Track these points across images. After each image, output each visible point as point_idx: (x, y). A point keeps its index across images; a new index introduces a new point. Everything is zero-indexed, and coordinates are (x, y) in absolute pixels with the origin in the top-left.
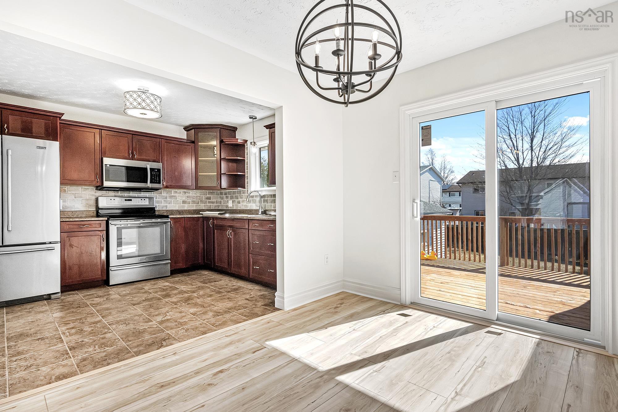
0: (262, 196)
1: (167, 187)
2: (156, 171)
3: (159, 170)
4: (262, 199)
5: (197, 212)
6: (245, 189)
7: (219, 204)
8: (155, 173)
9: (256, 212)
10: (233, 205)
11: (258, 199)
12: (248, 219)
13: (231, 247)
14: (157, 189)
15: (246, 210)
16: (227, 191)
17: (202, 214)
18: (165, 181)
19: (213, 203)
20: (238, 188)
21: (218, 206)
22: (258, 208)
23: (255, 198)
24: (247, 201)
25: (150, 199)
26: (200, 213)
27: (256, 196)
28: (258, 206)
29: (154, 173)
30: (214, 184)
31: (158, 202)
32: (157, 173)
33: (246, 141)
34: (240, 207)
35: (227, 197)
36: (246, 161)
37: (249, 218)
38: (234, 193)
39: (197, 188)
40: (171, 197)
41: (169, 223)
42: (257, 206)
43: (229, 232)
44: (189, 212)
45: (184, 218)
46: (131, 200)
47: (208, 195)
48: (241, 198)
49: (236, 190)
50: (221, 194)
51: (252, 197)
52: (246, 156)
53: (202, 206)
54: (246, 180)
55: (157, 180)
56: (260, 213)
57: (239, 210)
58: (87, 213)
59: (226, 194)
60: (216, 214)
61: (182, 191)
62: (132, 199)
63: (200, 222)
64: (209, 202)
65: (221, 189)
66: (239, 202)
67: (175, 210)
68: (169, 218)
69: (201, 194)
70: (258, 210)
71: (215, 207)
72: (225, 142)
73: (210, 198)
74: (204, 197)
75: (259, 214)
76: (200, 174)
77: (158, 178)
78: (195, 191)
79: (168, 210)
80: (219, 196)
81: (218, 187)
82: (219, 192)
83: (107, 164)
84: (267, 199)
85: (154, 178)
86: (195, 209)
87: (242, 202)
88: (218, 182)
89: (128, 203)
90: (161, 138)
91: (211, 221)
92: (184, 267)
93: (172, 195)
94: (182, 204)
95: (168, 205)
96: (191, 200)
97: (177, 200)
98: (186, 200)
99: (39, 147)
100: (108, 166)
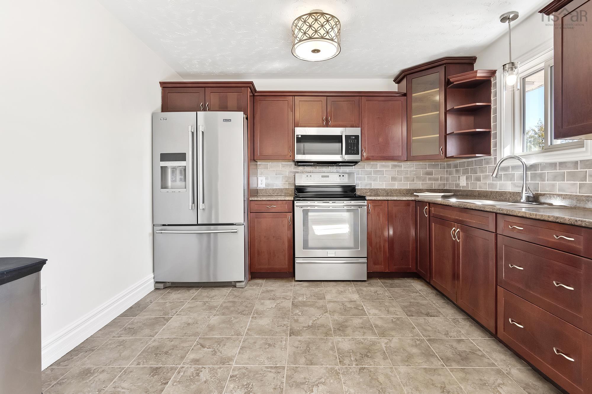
0: (528, 166)
1: (368, 159)
2: (353, 139)
3: (357, 137)
4: (529, 173)
5: (410, 192)
6: (489, 157)
7: (445, 182)
8: (353, 141)
9: (515, 197)
10: (467, 184)
11: (519, 173)
12: (496, 214)
13: (459, 257)
14: (355, 163)
15: (492, 192)
16: (458, 161)
17: (418, 196)
18: (365, 151)
19: (437, 180)
20: (477, 155)
21: (444, 184)
22: (518, 190)
23: (510, 172)
24: (494, 175)
25: (350, 174)
26: (415, 194)
27: (514, 168)
28: (518, 187)
30: (435, 150)
31: (360, 179)
32: (355, 141)
33: (493, 73)
34: (480, 187)
35: (457, 171)
36: (492, 107)
37: (498, 212)
38: (469, 164)
39: (409, 158)
40: (376, 172)
41: (366, 207)
42: (515, 185)
43: (455, 230)
44: (400, 192)
45: (388, 200)
46: (328, 176)
47: (428, 168)
48: (482, 172)
49: (473, 159)
50: (449, 166)
51: (506, 169)
52: (492, 99)
53: (419, 185)
54: (492, 141)
55: (354, 150)
56: (524, 199)
57: (478, 191)
58: (286, 191)
59: (456, 166)
60: (437, 197)
61: (390, 163)
62: (330, 175)
63: (411, 208)
64: (430, 179)
65: (447, 158)
66: (478, 179)
67: (381, 189)
68: (366, 200)
69: (417, 168)
70: (519, 194)
71: (439, 185)
72: (454, 83)
73: (430, 173)
74: (421, 172)
75: (522, 201)
76: (413, 138)
77: (355, 147)
78: (408, 163)
79: (372, 189)
80: (446, 170)
81: (442, 155)
82: (446, 163)
83: (298, 135)
84: (540, 172)
85: (351, 148)
86: (409, 188)
87: (483, 178)
88: (442, 147)
89: (325, 180)
90: (361, 96)
91: (426, 208)
92: (387, 271)
93: (378, 170)
94: (391, 181)
95: (372, 182)
96: (403, 176)
97: (385, 175)
98: (396, 176)
99: (226, 120)
100: (300, 136)
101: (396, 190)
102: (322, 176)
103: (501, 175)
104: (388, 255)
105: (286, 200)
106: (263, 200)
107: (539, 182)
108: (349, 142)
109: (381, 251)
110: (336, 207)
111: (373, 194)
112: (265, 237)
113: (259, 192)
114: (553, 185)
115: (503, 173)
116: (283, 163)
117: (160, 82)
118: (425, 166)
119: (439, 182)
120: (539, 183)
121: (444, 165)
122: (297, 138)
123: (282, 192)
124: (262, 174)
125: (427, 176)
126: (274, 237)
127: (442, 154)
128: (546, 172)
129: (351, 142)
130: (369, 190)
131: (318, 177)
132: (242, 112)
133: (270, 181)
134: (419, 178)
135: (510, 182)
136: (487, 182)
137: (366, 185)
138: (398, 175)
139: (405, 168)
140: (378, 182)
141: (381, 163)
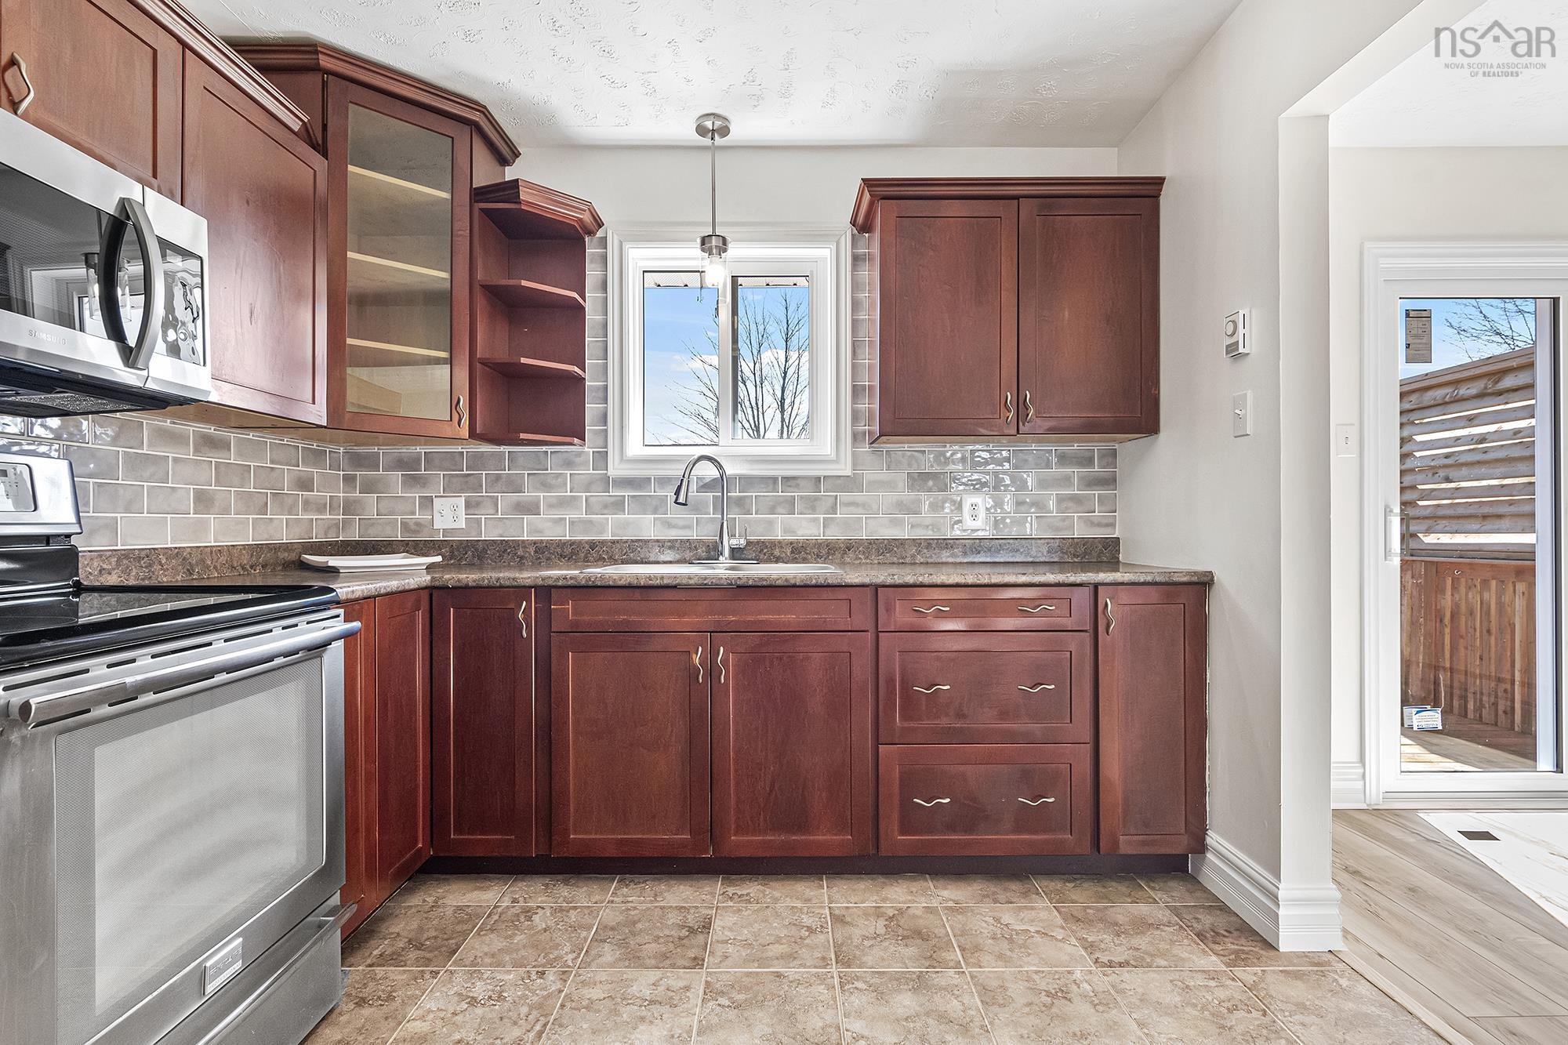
6: (577, 447)
7: (341, 516)
10: (474, 522)
12: (877, 588)
15: (591, 545)
19: (321, 509)
34: (538, 531)
35: (415, 481)
36: (589, 316)
47: (304, 462)
48: (546, 486)
52: (588, 294)
54: (589, 404)
56: (726, 555)
65: (474, 436)
66: (526, 508)
74: (288, 475)
75: (720, 559)
82: (342, 450)
84: (738, 494)
87: (550, 506)
90: (185, 44)
93: (145, 452)
94: (194, 510)
95: (119, 515)
96: (235, 491)
97: (172, 483)
98: (213, 487)
101: (220, 550)
103: (621, 498)
107: (737, 516)
114: (771, 523)
115: (626, 494)
118: (293, 451)
120: (736, 518)
125: (301, 493)
127: (460, 421)
128: (754, 494)
134: (279, 499)
135: (653, 516)
136: (567, 517)
138: (218, 483)
139: (239, 454)
140: (145, 515)
141: (159, 421)
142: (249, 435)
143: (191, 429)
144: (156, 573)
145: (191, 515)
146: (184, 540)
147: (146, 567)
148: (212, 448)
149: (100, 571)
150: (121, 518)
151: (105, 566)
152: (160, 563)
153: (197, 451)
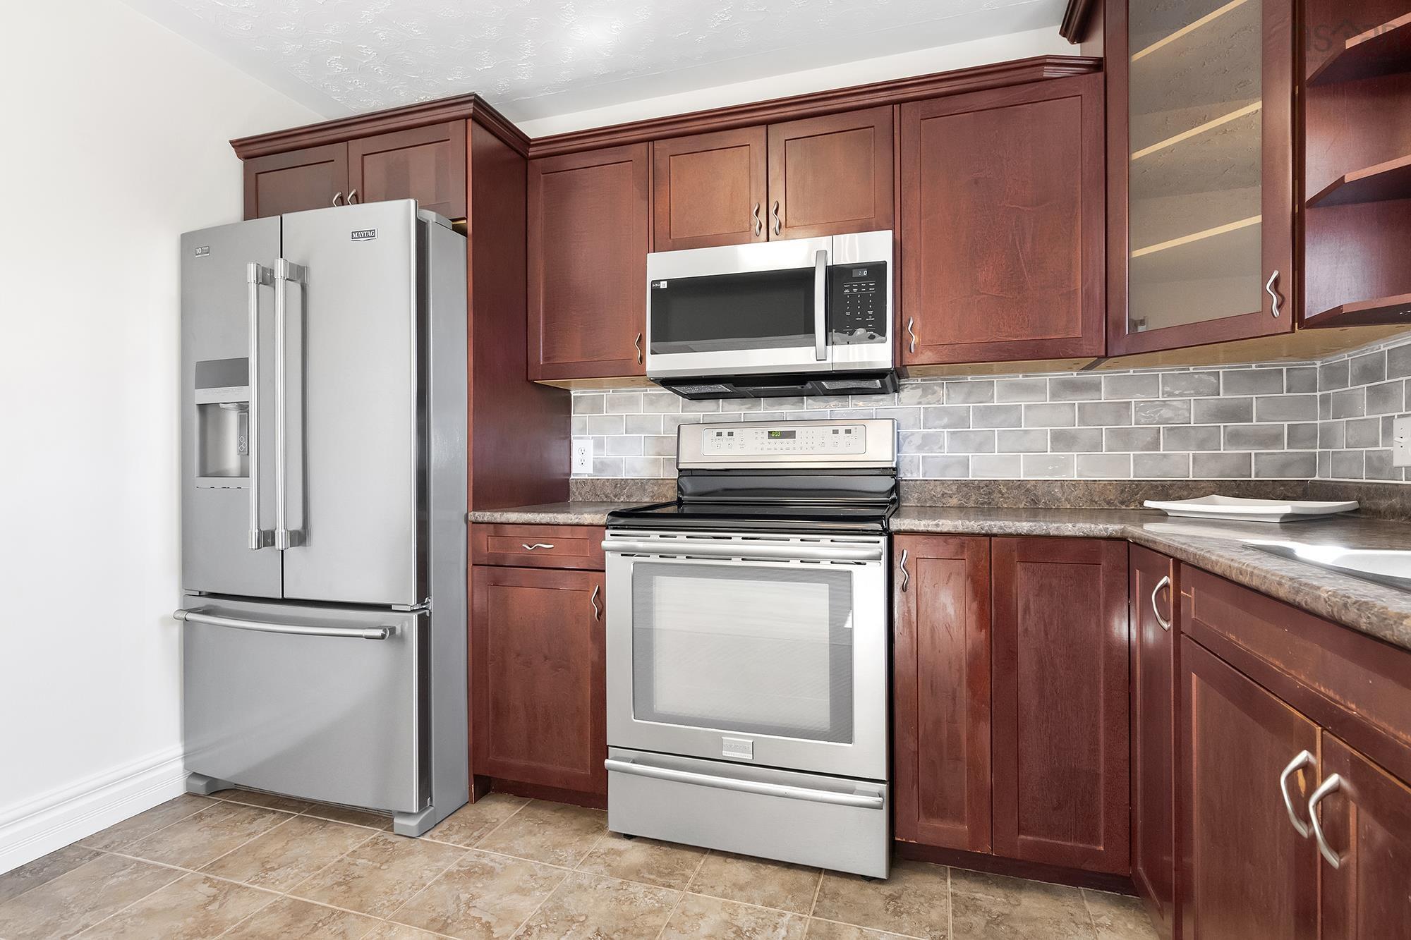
2: (863, 278)
3: (877, 269)
7: (1318, 450)
8: (859, 288)
16: (1385, 344)
17: (1163, 514)
21: (1309, 461)
26: (1148, 504)
29: (851, 289)
31: (920, 443)
32: (868, 287)
35: (1379, 396)
39: (1116, 346)
40: (987, 414)
45: (990, 536)
46: (791, 435)
47: (1227, 390)
53: (1180, 463)
62: (799, 431)
64: (1234, 438)
65: (1304, 324)
67: (1007, 483)
68: (884, 532)
69: (1172, 391)
71: (1286, 465)
73: (1239, 413)
74: (1194, 408)
76: (1137, 253)
77: (870, 312)
78: (1131, 373)
79: (967, 484)
80: (1318, 394)
81: (1276, 313)
82: (1319, 364)
83: (658, 281)
85: (854, 315)
86: (1132, 478)
88: (1275, 274)
89: (788, 449)
90: (900, 102)
91: (1166, 586)
92: (986, 849)
93: (995, 404)
94: (1052, 448)
95: (970, 455)
96: (1106, 429)
97: (1025, 427)
98: (1077, 427)
99: (357, 236)
100: (664, 285)
101: (1075, 484)
102: (770, 432)
104: (987, 778)
105: (581, 522)
106: (510, 522)
108: (847, 291)
109: (958, 759)
110: (760, 558)
111: (971, 504)
112: (518, 655)
113: (573, 489)
116: (648, 392)
117: (231, 142)
118: (1213, 379)
119: (1286, 450)
121: (1307, 372)
122: (656, 291)
123: (644, 490)
124: (583, 430)
125: (1222, 425)
126: (546, 658)
127: (1279, 307)
129: (851, 291)
130: (954, 488)
131: (756, 438)
132: (412, 202)
133: (607, 455)
134: (1180, 434)
137: (946, 467)
138: (1082, 422)
139: (1114, 392)
140: (996, 453)
141: (1009, 377)
142: (1129, 372)
143: (1048, 378)
144: (996, 500)
145: (1049, 453)
146: (1039, 475)
147: (985, 495)
148: (1073, 391)
149: (943, 495)
150: (972, 456)
151: (947, 491)
152: (1000, 492)
153: (1054, 395)
